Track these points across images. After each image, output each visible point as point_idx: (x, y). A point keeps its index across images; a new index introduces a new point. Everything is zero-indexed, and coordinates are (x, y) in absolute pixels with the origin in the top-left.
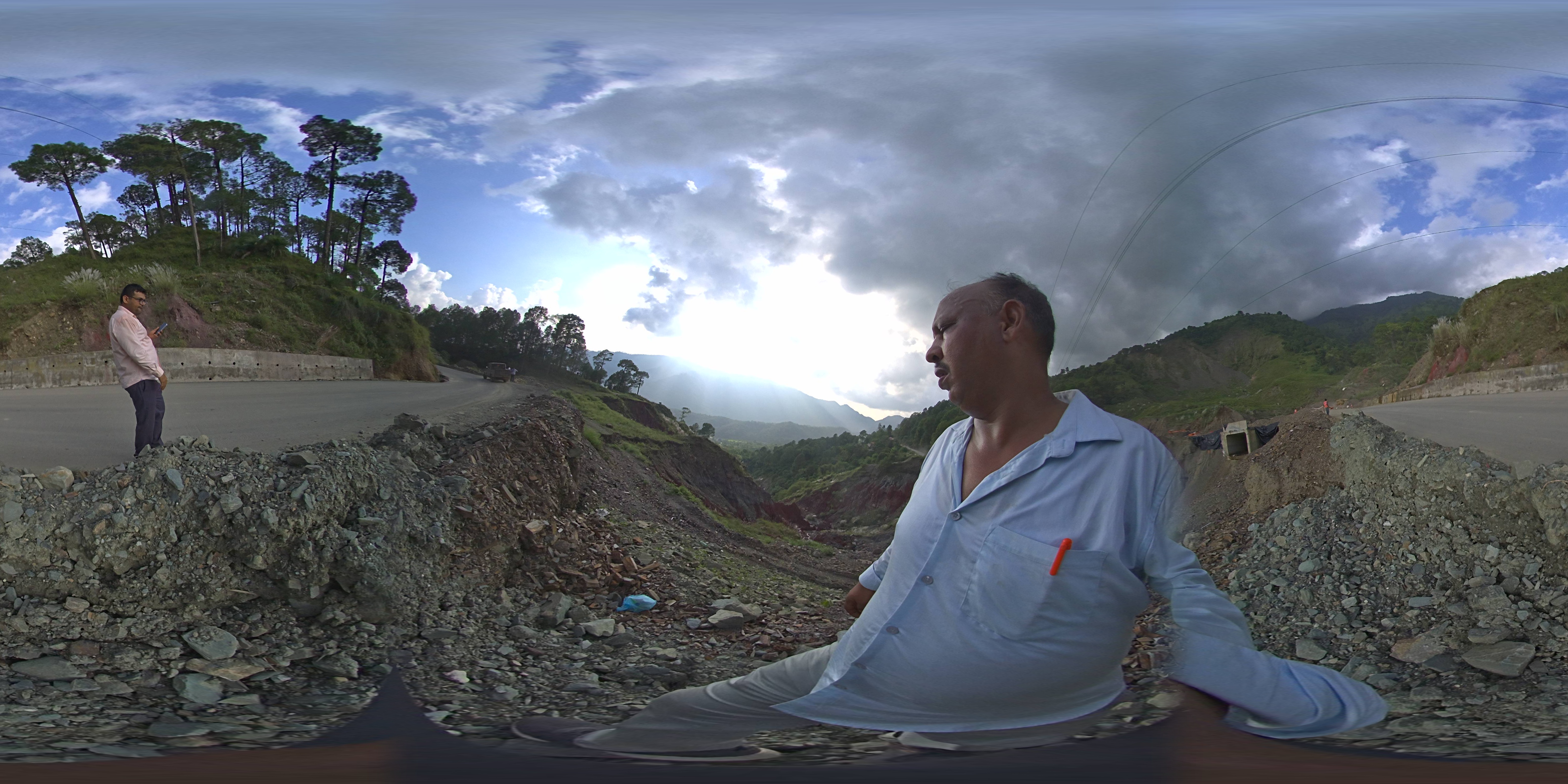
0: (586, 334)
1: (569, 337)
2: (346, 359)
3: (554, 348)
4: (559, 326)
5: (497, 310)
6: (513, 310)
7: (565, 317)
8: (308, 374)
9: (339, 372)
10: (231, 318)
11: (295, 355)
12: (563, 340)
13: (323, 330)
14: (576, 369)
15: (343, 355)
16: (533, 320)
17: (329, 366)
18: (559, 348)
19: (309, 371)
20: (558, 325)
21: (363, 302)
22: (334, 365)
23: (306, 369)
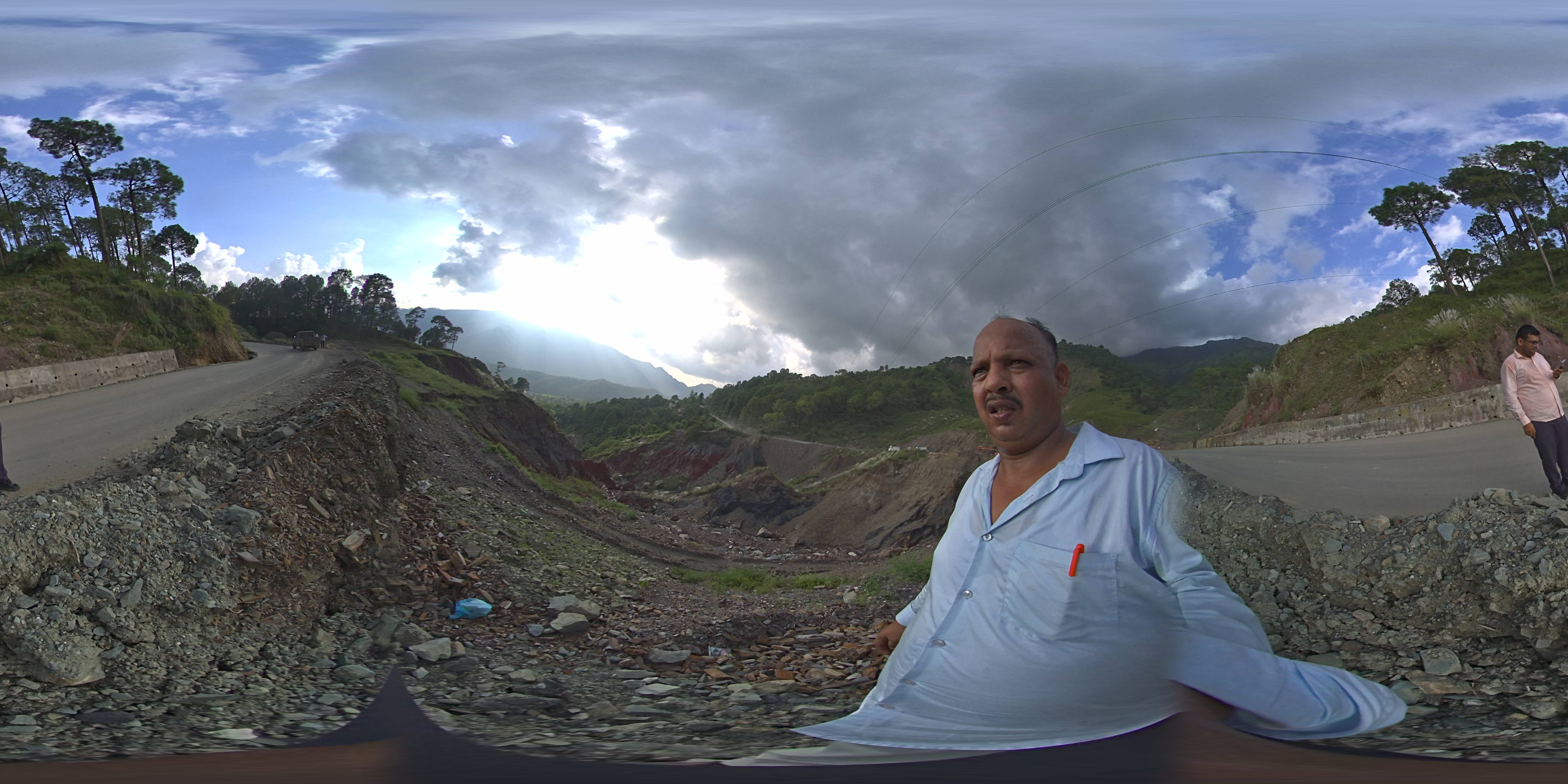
0: (395, 292)
1: (377, 297)
2: (146, 354)
3: (363, 309)
4: (366, 287)
5: (299, 278)
6: (314, 275)
7: (371, 277)
8: (109, 377)
9: (141, 369)
10: (23, 335)
11: (92, 361)
12: (371, 300)
13: (117, 329)
14: (387, 329)
15: (142, 350)
16: (338, 284)
17: (130, 364)
18: (368, 309)
19: (110, 374)
20: (364, 286)
21: (154, 293)
22: (135, 363)
23: (106, 372)
